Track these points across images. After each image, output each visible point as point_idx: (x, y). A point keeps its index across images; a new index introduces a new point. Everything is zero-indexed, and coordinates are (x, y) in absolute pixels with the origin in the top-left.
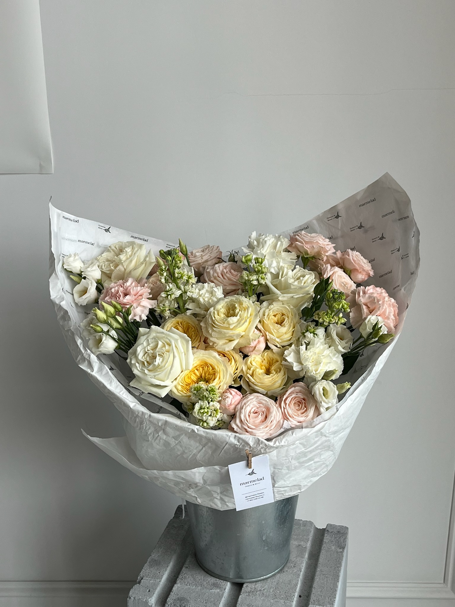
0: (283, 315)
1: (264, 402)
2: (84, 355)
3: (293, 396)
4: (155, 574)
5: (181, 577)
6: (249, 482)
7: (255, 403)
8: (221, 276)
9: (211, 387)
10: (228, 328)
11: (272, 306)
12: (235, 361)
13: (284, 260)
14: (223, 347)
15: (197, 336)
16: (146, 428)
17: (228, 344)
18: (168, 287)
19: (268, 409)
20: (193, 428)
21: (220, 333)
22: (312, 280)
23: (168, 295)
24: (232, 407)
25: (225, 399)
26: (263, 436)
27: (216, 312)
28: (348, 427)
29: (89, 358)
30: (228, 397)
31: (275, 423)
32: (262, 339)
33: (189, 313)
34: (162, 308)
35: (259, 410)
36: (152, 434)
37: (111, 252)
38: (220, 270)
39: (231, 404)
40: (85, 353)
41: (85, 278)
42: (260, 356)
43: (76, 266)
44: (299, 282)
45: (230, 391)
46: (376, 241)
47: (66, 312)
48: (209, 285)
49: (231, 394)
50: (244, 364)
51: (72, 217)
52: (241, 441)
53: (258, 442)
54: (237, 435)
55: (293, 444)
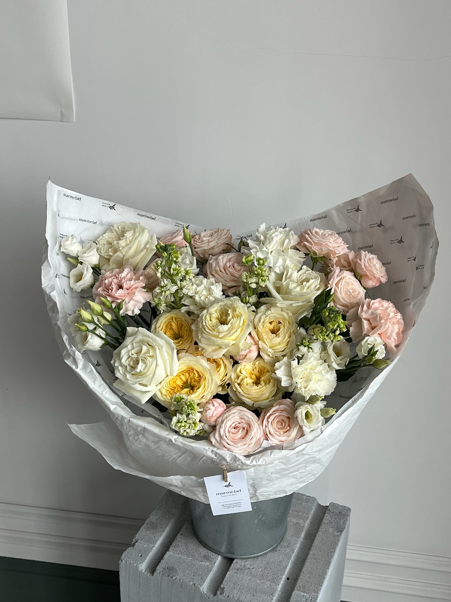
0: (280, 323)
1: (246, 418)
2: (70, 351)
3: (277, 414)
4: (150, 538)
5: (175, 544)
6: (226, 493)
7: (237, 417)
8: (223, 270)
9: (189, 402)
10: (217, 337)
11: (269, 312)
12: (225, 366)
13: (291, 258)
14: (211, 354)
15: (188, 336)
16: (126, 430)
17: (217, 352)
18: (162, 283)
19: (249, 425)
20: (171, 438)
21: (209, 340)
22: (317, 285)
23: (162, 292)
24: (214, 419)
25: (206, 411)
26: (241, 453)
27: (208, 317)
28: (336, 443)
29: (74, 355)
30: (209, 409)
31: (254, 440)
32: (254, 348)
33: (184, 309)
34: (157, 302)
35: (240, 425)
36: (133, 435)
37: (113, 233)
38: (223, 263)
39: (212, 416)
40: (70, 349)
41: (81, 263)
42: (251, 364)
43: (74, 249)
44: (301, 287)
45: (213, 403)
46: (394, 243)
47: (55, 304)
48: (208, 280)
49: (214, 405)
50: (233, 371)
51: (74, 194)
52: (218, 456)
53: (235, 459)
54: (215, 449)
55: (271, 464)
